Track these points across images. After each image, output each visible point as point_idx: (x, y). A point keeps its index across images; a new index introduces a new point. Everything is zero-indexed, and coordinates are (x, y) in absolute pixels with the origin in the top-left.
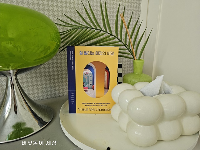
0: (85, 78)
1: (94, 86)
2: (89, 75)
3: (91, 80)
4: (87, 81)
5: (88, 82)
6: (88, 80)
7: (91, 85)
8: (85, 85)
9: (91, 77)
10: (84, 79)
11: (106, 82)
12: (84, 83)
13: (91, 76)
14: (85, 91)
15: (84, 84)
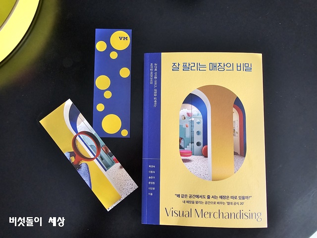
0: (184, 126)
1: (207, 148)
2: (193, 119)
3: (198, 133)
4: (188, 135)
5: (192, 138)
6: (192, 132)
7: (198, 144)
8: (183, 146)
9: (198, 123)
10: (182, 130)
11: (237, 138)
12: (181, 139)
13: (198, 121)
14: (184, 161)
15: (182, 141)
